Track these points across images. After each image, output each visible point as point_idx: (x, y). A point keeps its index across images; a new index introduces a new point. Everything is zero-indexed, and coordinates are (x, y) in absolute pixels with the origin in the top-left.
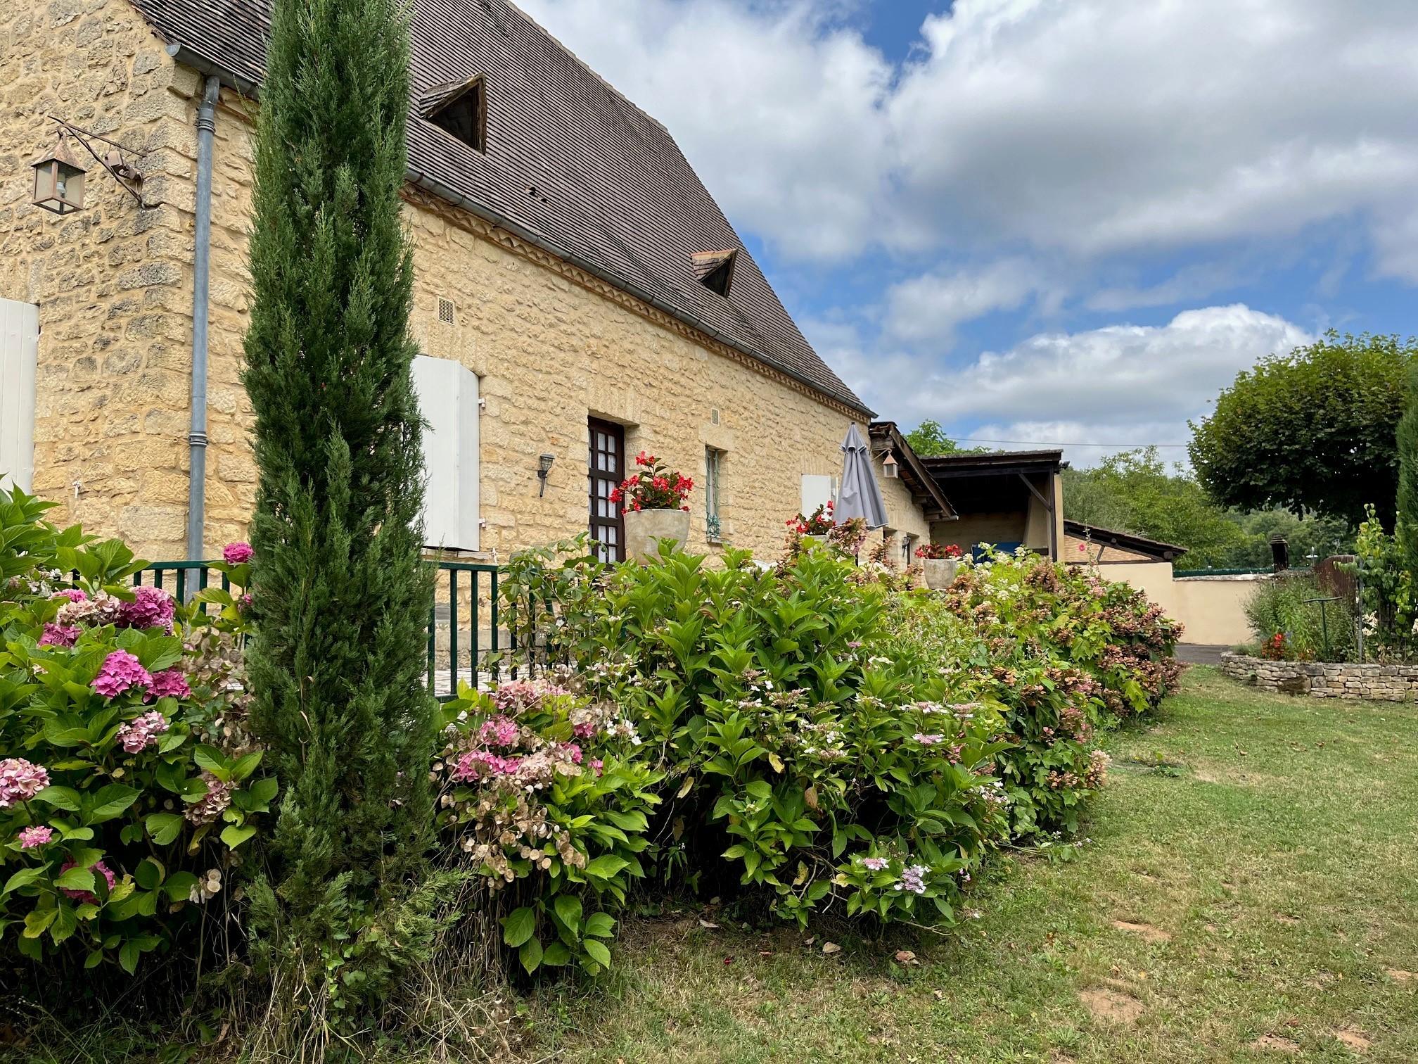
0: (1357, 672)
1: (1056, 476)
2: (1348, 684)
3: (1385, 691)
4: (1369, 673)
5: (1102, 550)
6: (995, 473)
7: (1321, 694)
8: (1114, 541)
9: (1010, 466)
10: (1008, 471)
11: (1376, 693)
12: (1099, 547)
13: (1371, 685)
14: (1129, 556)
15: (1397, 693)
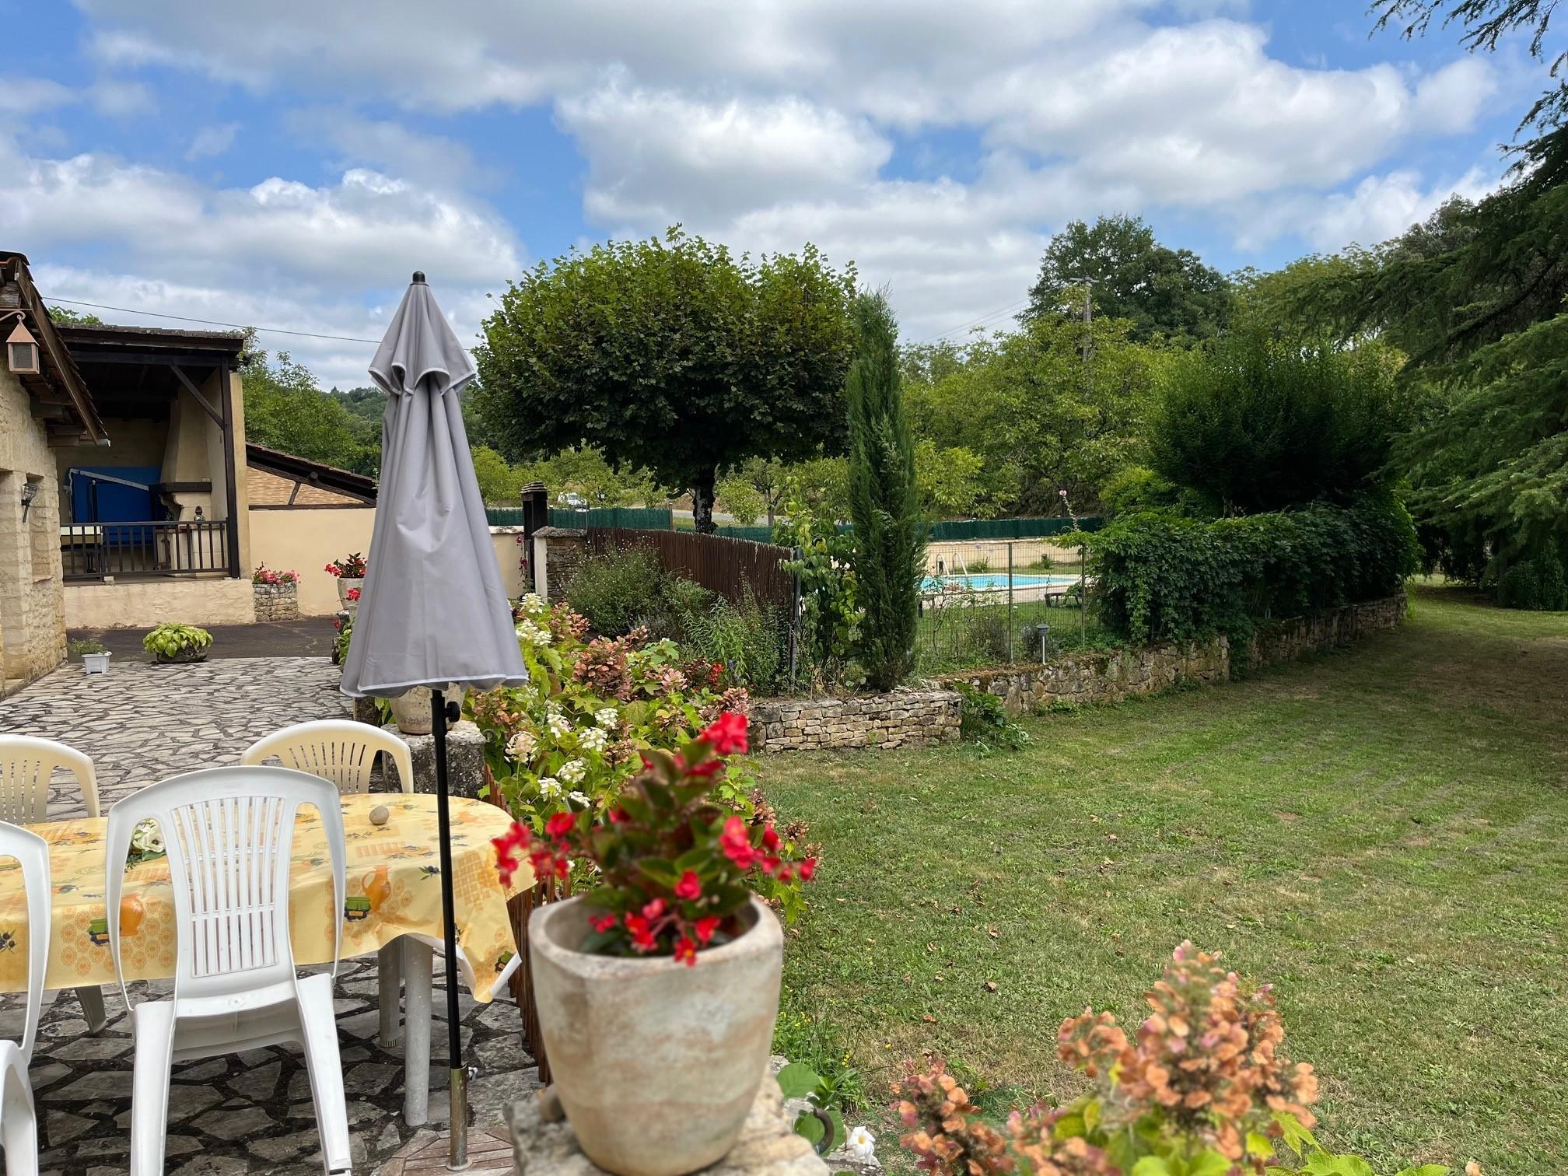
0: (818, 713)
1: (233, 376)
2: (808, 730)
3: (845, 735)
4: (830, 713)
5: (296, 489)
6: (129, 359)
7: (777, 747)
8: (314, 475)
9: (158, 351)
10: (152, 360)
11: (835, 740)
12: (293, 484)
13: (832, 729)
14: (334, 498)
15: (857, 736)
